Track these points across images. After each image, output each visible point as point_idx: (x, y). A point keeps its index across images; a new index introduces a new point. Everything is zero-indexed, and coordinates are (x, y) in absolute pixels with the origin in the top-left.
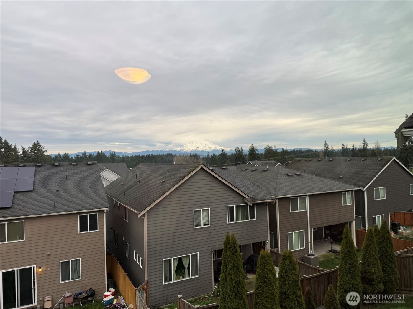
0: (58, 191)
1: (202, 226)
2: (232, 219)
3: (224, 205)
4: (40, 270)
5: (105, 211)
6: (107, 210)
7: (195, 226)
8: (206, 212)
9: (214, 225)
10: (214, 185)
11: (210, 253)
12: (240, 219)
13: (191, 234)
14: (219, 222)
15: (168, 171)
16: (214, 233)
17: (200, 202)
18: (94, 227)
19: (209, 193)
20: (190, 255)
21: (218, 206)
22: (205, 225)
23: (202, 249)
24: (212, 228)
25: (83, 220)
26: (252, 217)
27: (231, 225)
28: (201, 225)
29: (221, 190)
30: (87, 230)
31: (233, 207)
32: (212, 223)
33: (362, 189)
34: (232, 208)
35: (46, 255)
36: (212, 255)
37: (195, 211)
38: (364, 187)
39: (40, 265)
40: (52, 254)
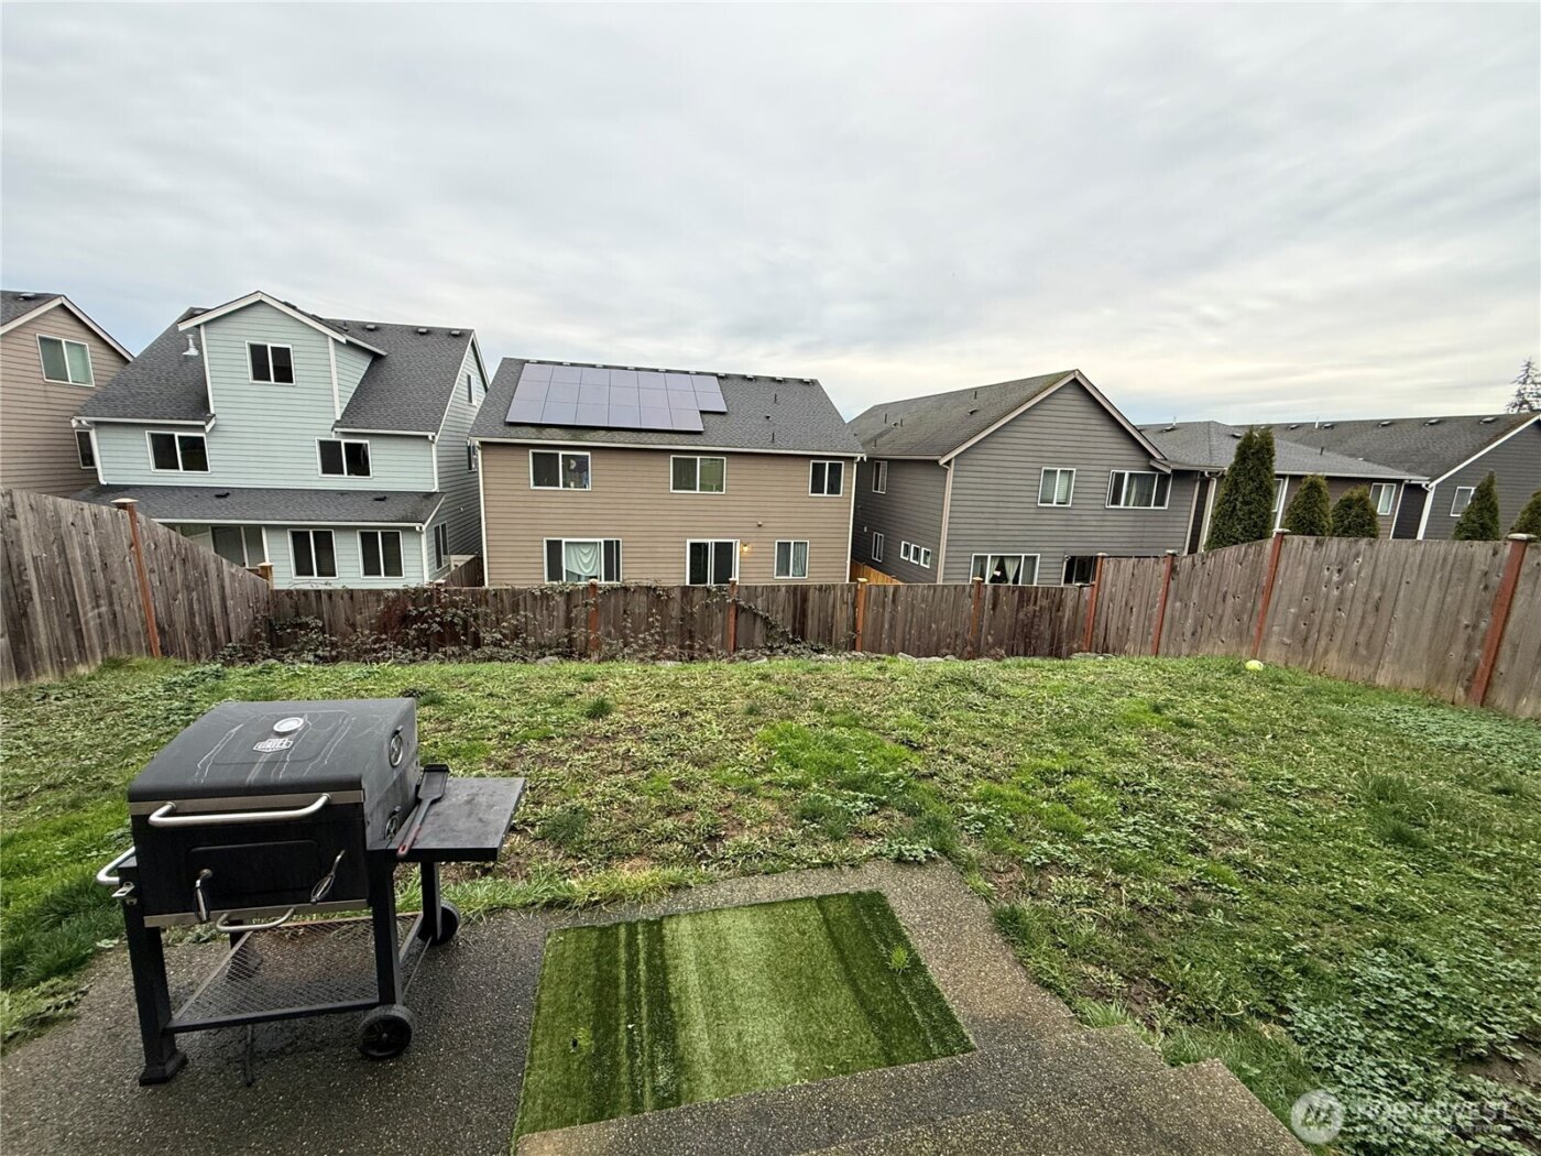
0: (768, 417)
1: (1054, 505)
2: (1116, 500)
3: (1106, 468)
4: (746, 549)
5: (859, 459)
6: (862, 458)
7: (1041, 502)
8: (1066, 478)
9: (1077, 507)
10: (1094, 422)
11: (1060, 560)
12: (1131, 503)
13: (1031, 517)
14: (1091, 502)
15: (976, 398)
16: (1076, 523)
17: (1058, 455)
18: (834, 489)
19: (1079, 438)
20: (1023, 555)
21: (1093, 468)
22: (1059, 503)
23: (1047, 549)
24: (1074, 512)
25: (818, 470)
26: (1160, 502)
27: (1114, 513)
28: (1052, 502)
29: (1107, 434)
30: (823, 492)
31: (1124, 474)
32: (1076, 501)
33: (1424, 486)
34: (1120, 477)
35: (755, 525)
36: (1065, 564)
37: (1045, 471)
38: (1432, 481)
39: (745, 541)
40: (764, 525)
